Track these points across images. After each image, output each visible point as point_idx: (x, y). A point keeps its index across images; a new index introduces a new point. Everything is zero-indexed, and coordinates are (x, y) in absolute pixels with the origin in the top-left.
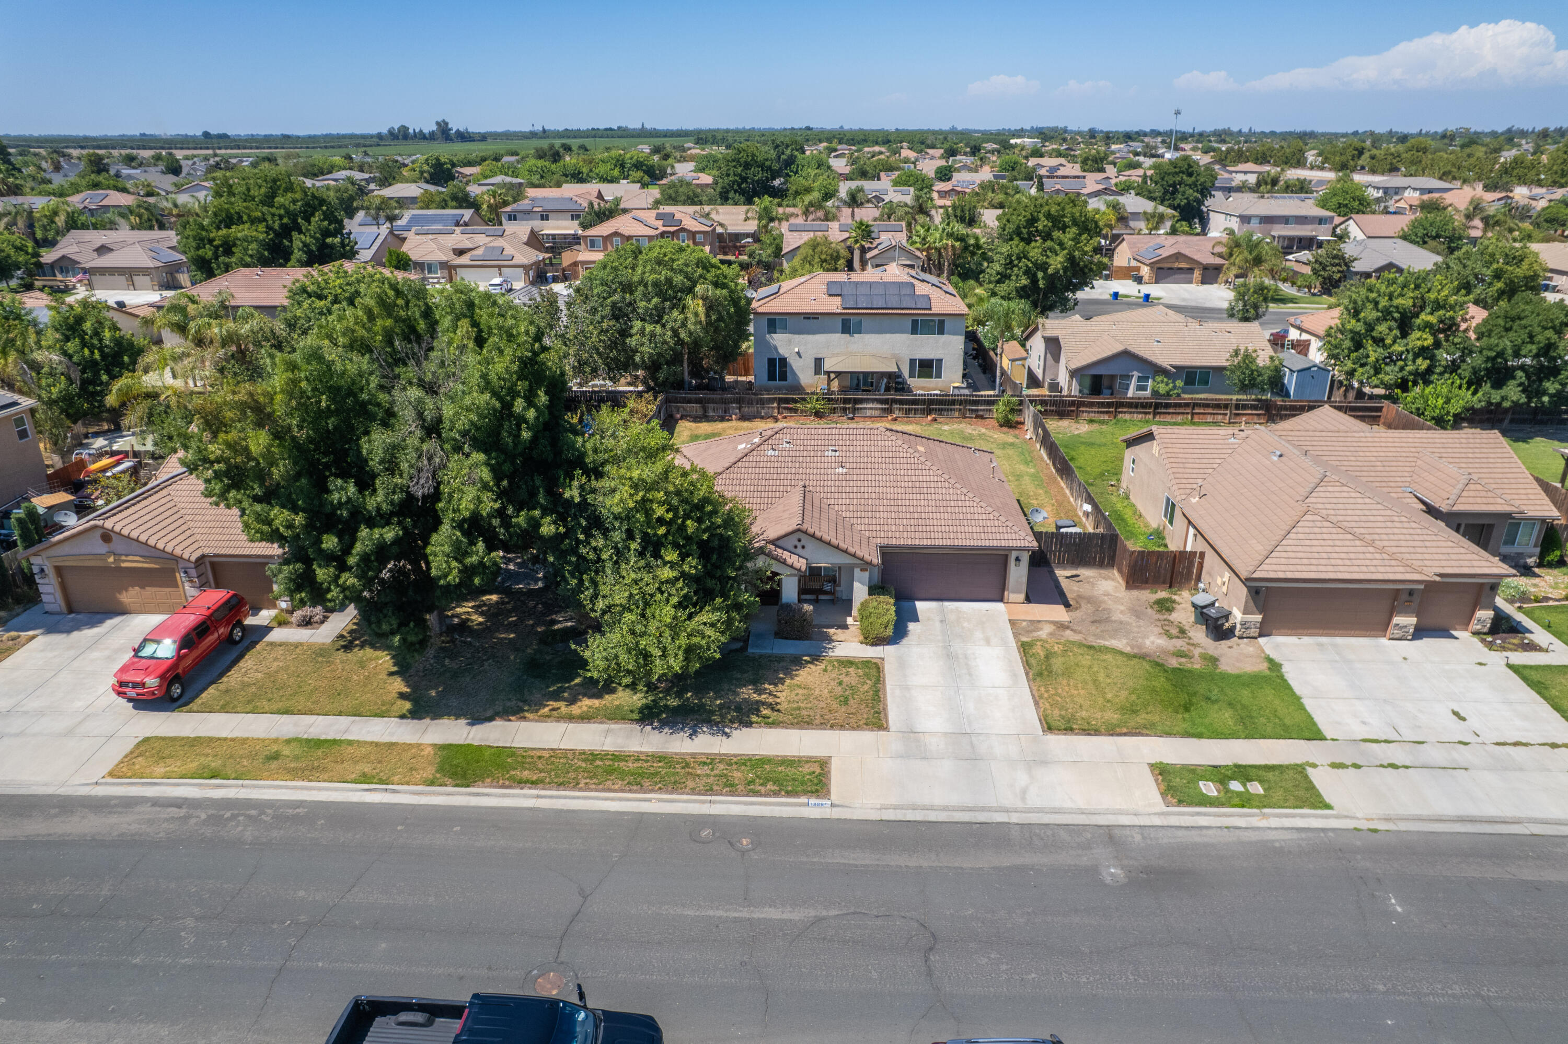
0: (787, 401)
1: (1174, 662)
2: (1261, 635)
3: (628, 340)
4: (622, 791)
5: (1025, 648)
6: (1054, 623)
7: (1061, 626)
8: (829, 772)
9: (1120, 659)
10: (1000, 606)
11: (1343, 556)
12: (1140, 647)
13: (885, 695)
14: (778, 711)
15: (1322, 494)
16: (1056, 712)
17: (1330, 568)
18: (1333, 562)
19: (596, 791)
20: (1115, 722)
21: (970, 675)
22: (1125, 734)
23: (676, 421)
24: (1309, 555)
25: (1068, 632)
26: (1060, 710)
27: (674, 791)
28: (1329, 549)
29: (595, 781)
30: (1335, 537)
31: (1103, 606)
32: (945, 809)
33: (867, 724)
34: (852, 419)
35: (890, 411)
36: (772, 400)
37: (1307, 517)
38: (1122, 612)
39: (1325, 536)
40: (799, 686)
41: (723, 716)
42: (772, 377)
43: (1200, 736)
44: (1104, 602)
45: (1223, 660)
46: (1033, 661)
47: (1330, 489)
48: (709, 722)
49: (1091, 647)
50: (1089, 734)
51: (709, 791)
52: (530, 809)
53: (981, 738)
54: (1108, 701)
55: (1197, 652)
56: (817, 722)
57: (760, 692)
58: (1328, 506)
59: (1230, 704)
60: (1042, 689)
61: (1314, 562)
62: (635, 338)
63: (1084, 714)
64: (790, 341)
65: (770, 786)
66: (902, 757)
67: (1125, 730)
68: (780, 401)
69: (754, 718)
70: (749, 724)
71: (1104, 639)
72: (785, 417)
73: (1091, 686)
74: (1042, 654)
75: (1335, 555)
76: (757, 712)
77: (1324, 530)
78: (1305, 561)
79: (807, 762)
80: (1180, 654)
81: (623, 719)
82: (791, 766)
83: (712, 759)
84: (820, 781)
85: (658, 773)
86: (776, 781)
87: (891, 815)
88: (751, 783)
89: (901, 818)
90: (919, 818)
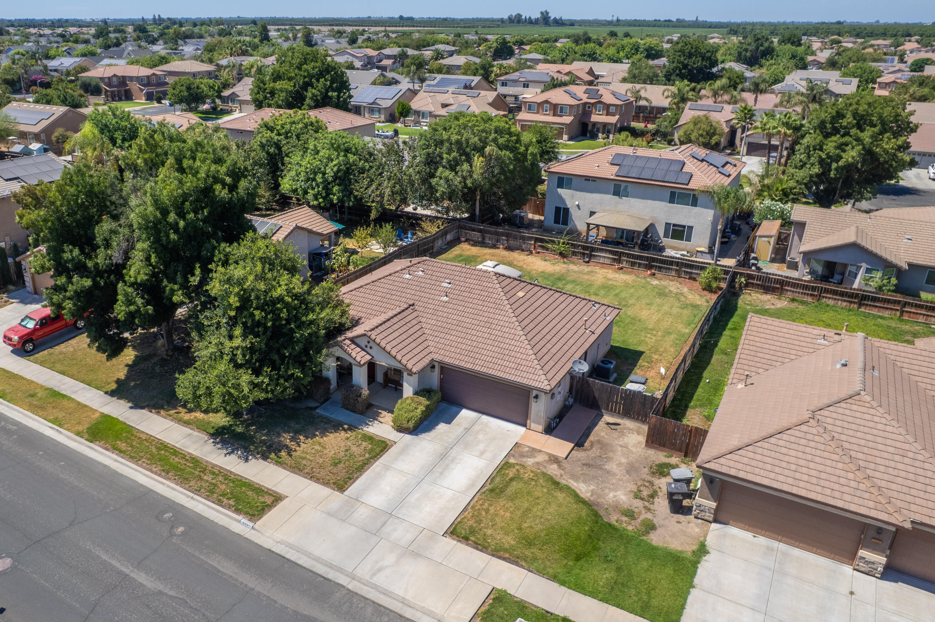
1: (613, 518)
2: (715, 521)
4: (156, 473)
5: (505, 466)
6: (550, 455)
7: (554, 460)
8: (275, 506)
9: (570, 500)
10: (521, 430)
11: (813, 473)
12: (599, 497)
13: (368, 468)
14: (291, 455)
15: (840, 411)
16: (471, 522)
17: (790, 481)
18: (798, 475)
19: (145, 468)
20: (506, 546)
21: (441, 474)
22: (504, 559)
24: (777, 462)
25: (555, 466)
26: (476, 522)
27: (181, 484)
28: (802, 462)
29: (149, 462)
30: (818, 453)
31: (610, 454)
32: (316, 559)
33: (334, 483)
34: (587, 262)
35: (619, 261)
37: (804, 428)
38: (619, 465)
39: (808, 450)
40: (320, 444)
41: (258, 448)
43: (563, 583)
44: (613, 451)
45: (659, 531)
46: (498, 479)
47: (854, 407)
48: (246, 449)
49: (556, 483)
50: (477, 549)
51: (197, 492)
52: (105, 466)
53: (396, 521)
54: (520, 529)
56: (306, 471)
57: (293, 439)
58: (838, 423)
59: (619, 568)
60: (480, 503)
61: (777, 470)
63: (490, 531)
65: (232, 502)
66: (329, 514)
67: (507, 555)
69: (273, 455)
70: (265, 457)
71: (577, 481)
72: (538, 252)
73: (519, 513)
75: (804, 470)
76: (277, 451)
77: (812, 444)
78: (769, 467)
79: (271, 494)
80: (629, 514)
81: (204, 431)
82: (257, 494)
83: (220, 472)
84: (263, 509)
85: (184, 470)
86: (238, 499)
87: (279, 549)
88: (224, 495)
89: (282, 553)
90: (293, 559)
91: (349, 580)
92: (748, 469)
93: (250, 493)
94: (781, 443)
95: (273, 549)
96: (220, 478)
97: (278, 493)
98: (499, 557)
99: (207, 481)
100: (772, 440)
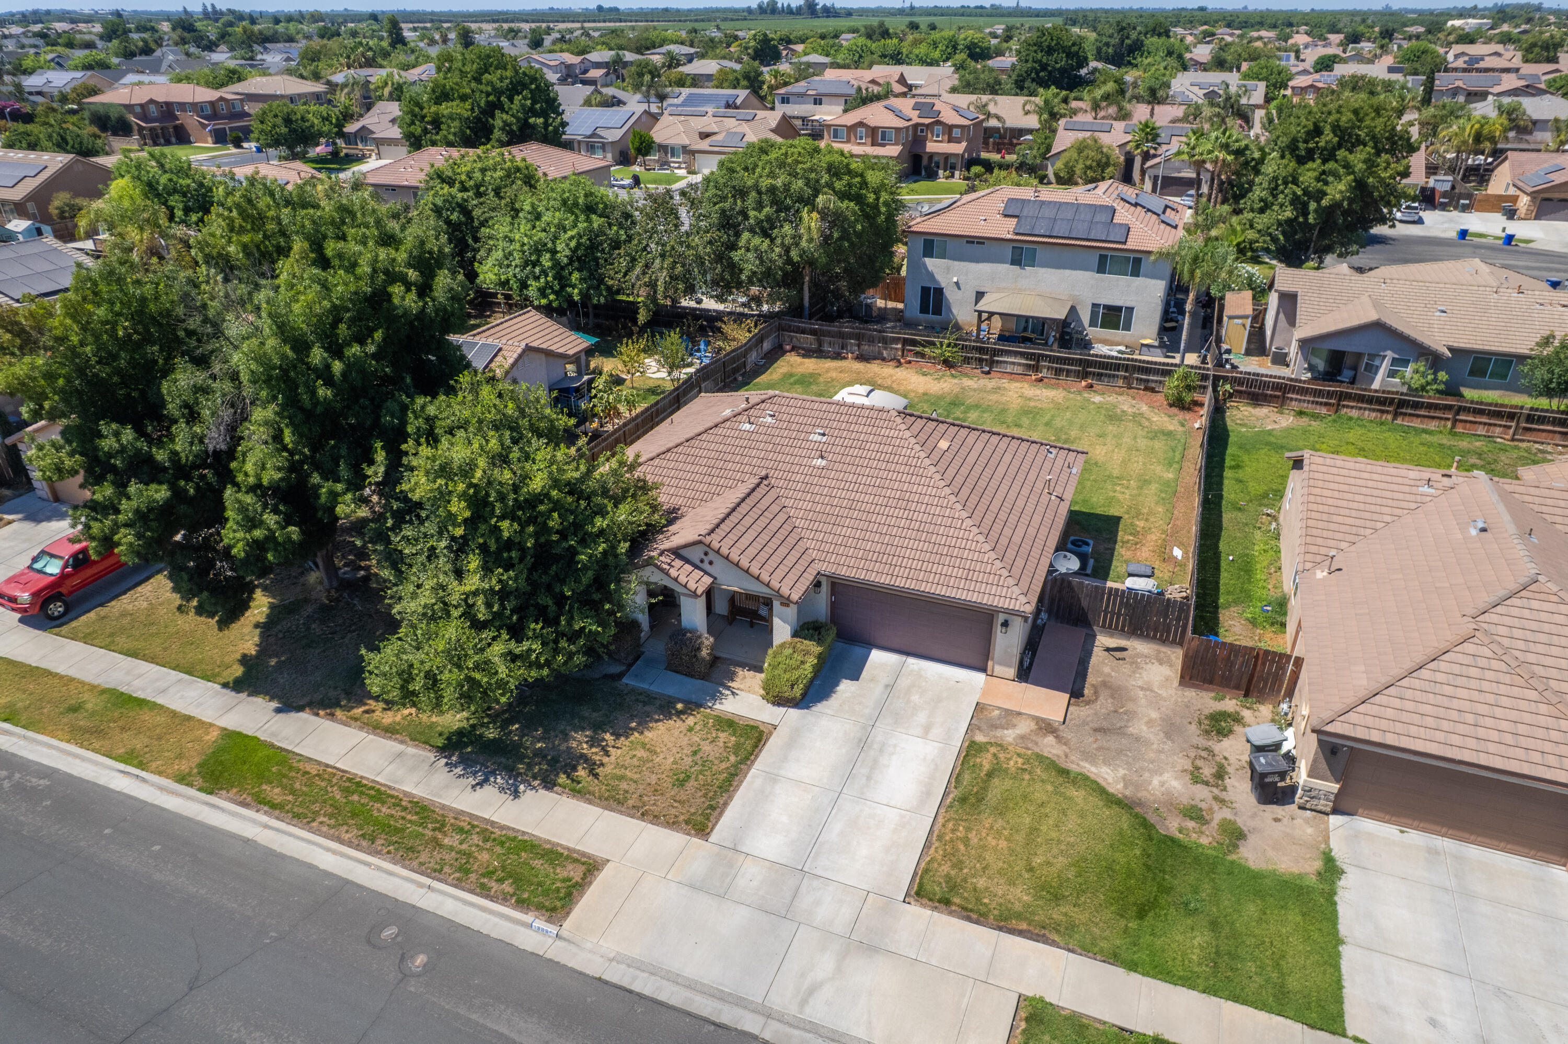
0: (914, 343)
1: (1173, 826)
2: (1336, 811)
3: (733, 254)
4: (349, 844)
5: (971, 750)
6: (1038, 720)
7: (1046, 727)
8: (591, 883)
9: (1095, 801)
10: (979, 678)
11: (1505, 725)
12: (1138, 787)
13: (738, 786)
14: (596, 776)
15: (1515, 612)
16: (945, 868)
17: (1472, 743)
18: (1481, 732)
19: (326, 836)
20: (1018, 907)
21: (869, 778)
22: (1020, 933)
23: (784, 353)
24: (1442, 712)
25: (1050, 739)
26: (953, 866)
27: (401, 861)
28: (1482, 709)
29: (332, 822)
30: (1503, 689)
31: (1130, 706)
32: (692, 986)
33: (687, 822)
34: (988, 373)
35: (1036, 369)
36: (896, 340)
37: (1468, 647)
38: (1150, 723)
39: (1485, 686)
41: (530, 766)
42: (924, 309)
43: (1132, 966)
44: (1133, 700)
45: (1252, 839)
46: (967, 777)
47: (1535, 604)
48: (511, 771)
49: (1064, 772)
50: (969, 919)
51: (436, 873)
52: (247, 841)
53: (816, 883)
55: (1221, 814)
56: (631, 803)
58: (1517, 633)
59: (1214, 925)
60: (950, 825)
61: (1445, 725)
62: (739, 252)
63: (981, 883)
64: (948, 269)
65: (507, 887)
66: (692, 886)
67: (1024, 926)
68: (906, 342)
69: (562, 779)
70: (549, 784)
71: (1093, 762)
72: (910, 362)
73: (1020, 838)
74: (987, 766)
75: (1489, 722)
77: (1489, 675)
78: (1430, 722)
79: (576, 861)
80: (1195, 813)
81: (425, 743)
82: (551, 862)
83: (473, 827)
84: (569, 895)
85: (403, 830)
86: (518, 880)
87: (617, 975)
88: (489, 874)
89: (625, 983)
90: (646, 991)
92: (1399, 727)
93: (537, 863)
94: (1440, 677)
96: (476, 839)
97: (589, 856)
98: (1012, 931)
99: (451, 848)
100: (1424, 673)
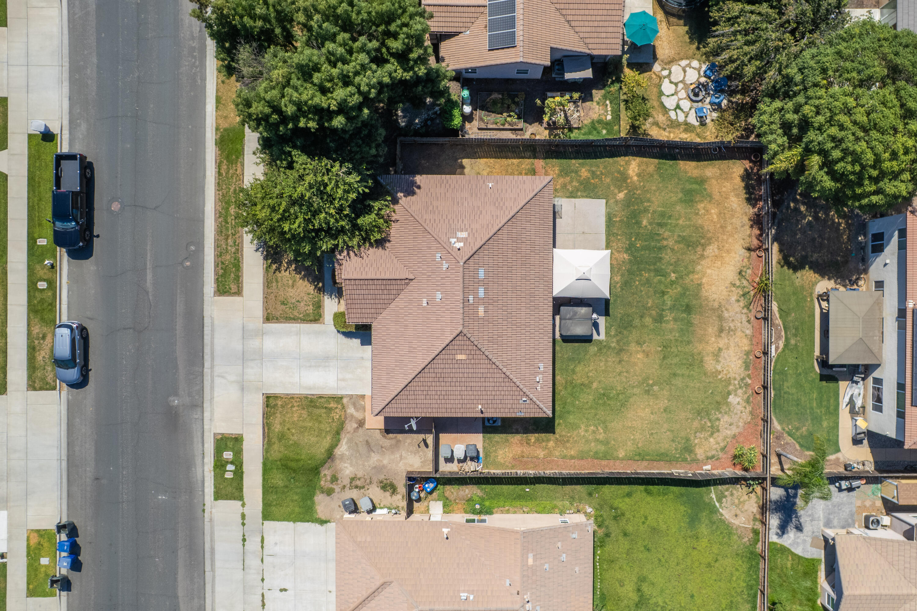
1: (326, 472)
5: (337, 398)
6: (364, 419)
7: (361, 423)
8: (232, 296)
9: (327, 446)
12: (341, 459)
13: (290, 323)
14: (275, 272)
21: (310, 366)
25: (355, 425)
26: (281, 405)
27: (216, 231)
31: (388, 452)
32: (212, 343)
33: (268, 314)
38: (380, 460)
40: (294, 281)
44: (393, 454)
45: (328, 498)
46: (323, 400)
49: (338, 433)
50: (264, 414)
51: (217, 246)
53: (259, 364)
54: (289, 429)
55: (337, 487)
56: (269, 290)
59: (286, 486)
60: (299, 400)
63: (279, 415)
65: (221, 272)
66: (243, 327)
67: (267, 431)
69: (270, 261)
70: (266, 258)
71: (347, 443)
73: (301, 423)
74: (330, 406)
79: (238, 287)
80: (334, 479)
82: (235, 279)
83: (238, 245)
84: (225, 292)
86: (223, 276)
87: (207, 321)
89: (205, 325)
90: (205, 332)
91: (210, 367)
93: (232, 275)
95: (205, 318)
96: (233, 250)
97: (242, 290)
98: (264, 428)
99: (227, 244)
